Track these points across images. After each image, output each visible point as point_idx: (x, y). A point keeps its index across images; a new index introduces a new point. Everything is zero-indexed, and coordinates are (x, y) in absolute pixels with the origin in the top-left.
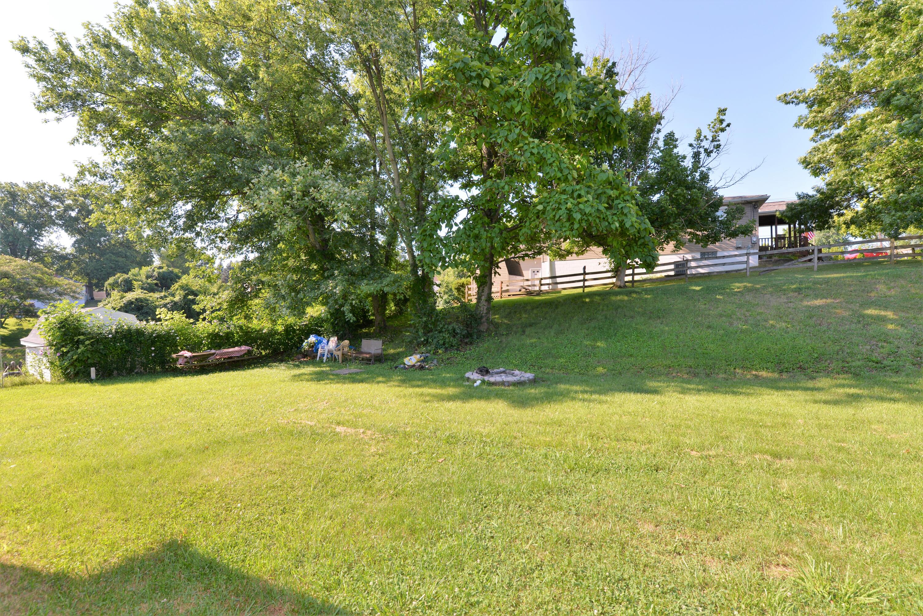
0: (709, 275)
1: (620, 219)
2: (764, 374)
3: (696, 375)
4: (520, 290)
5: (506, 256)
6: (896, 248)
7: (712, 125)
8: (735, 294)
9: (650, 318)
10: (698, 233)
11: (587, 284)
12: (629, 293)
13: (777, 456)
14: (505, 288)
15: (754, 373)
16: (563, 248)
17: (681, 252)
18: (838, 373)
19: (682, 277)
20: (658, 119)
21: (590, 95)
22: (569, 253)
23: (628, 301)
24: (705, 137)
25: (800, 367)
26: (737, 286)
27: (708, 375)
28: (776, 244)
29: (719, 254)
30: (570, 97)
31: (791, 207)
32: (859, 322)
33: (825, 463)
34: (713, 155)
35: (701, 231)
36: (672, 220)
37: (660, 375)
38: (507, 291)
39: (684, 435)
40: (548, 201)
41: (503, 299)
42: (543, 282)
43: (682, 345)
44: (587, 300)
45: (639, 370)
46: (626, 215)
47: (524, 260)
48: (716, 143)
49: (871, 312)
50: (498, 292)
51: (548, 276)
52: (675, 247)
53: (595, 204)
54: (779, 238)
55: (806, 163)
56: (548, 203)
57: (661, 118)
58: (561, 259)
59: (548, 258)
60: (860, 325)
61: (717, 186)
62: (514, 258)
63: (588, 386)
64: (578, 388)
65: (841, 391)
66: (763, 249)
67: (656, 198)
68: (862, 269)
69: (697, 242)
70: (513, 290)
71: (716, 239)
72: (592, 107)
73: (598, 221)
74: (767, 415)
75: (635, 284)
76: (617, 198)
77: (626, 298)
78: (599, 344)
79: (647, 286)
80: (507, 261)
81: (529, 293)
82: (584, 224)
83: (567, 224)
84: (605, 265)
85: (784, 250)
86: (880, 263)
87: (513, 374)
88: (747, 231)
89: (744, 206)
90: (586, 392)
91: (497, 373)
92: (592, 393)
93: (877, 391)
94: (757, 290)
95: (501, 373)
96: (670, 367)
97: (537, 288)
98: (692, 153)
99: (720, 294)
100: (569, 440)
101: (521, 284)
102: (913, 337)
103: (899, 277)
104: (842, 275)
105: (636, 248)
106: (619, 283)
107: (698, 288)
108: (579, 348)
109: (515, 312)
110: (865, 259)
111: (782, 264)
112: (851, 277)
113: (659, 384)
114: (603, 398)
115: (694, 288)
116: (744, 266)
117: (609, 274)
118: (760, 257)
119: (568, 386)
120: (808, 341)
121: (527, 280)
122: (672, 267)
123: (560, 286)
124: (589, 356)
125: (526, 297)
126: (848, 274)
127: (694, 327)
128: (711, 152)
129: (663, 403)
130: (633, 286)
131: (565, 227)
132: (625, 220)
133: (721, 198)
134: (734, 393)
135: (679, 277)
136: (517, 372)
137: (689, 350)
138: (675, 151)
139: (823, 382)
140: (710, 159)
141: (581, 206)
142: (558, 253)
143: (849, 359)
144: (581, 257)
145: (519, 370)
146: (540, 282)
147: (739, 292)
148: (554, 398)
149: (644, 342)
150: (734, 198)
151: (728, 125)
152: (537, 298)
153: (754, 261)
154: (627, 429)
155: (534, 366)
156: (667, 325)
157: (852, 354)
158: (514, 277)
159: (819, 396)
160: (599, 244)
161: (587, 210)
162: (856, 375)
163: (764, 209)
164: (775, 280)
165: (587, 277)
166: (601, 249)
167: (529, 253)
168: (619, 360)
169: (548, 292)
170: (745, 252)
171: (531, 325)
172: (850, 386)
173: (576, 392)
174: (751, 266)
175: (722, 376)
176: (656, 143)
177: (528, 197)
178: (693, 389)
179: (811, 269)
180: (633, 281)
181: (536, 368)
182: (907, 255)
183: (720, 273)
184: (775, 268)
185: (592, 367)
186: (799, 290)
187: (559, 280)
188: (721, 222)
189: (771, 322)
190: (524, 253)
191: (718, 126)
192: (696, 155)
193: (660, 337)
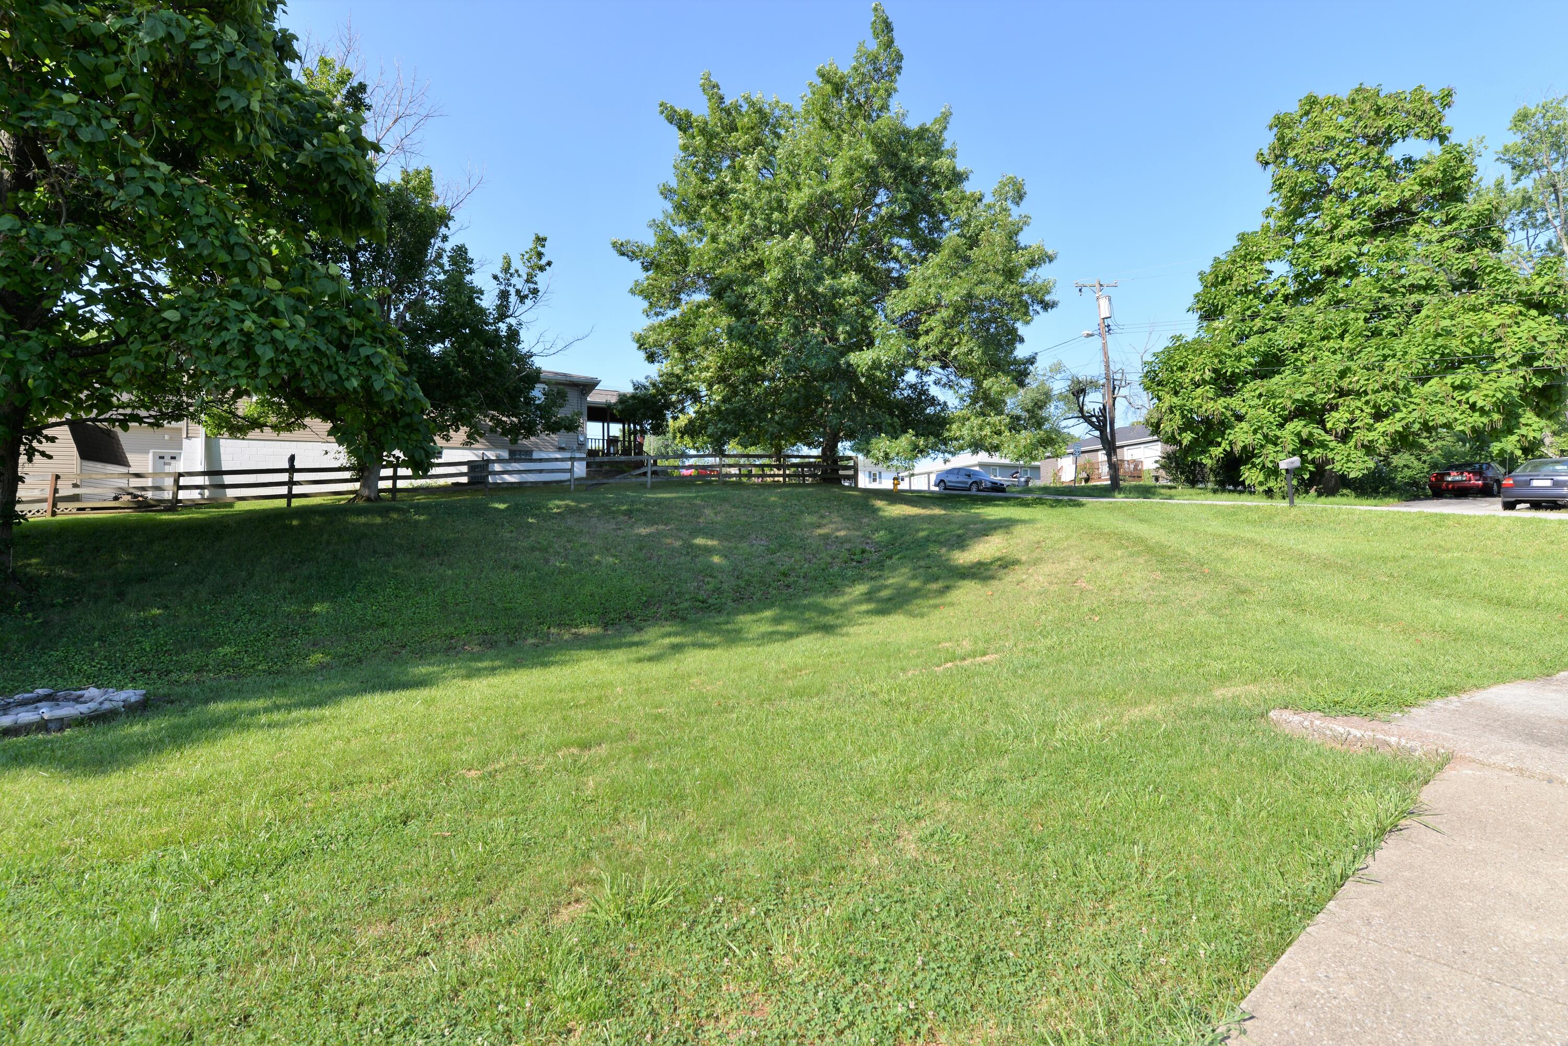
0: (520, 486)
1: (365, 374)
2: (585, 630)
3: (493, 645)
4: (116, 498)
5: (73, 414)
6: (724, 466)
7: (527, 256)
8: (553, 516)
9: (422, 555)
10: (504, 419)
11: (296, 490)
12: (384, 512)
13: (585, 746)
14: (65, 490)
15: (573, 630)
16: (240, 413)
17: (477, 445)
18: (666, 620)
19: (480, 486)
20: (444, 218)
21: (308, 122)
22: (255, 424)
23: (381, 525)
24: (517, 271)
25: (628, 617)
26: (556, 505)
27: (511, 643)
28: (608, 449)
29: (536, 455)
30: (256, 106)
31: (623, 399)
32: (688, 553)
33: (640, 738)
34: (529, 302)
35: (508, 416)
36: (463, 392)
37: (434, 652)
38: (75, 498)
39: (459, 748)
40: (196, 306)
41: (58, 518)
42: (183, 481)
43: (473, 598)
44: (295, 523)
45: (398, 649)
46: (377, 369)
47: (125, 428)
48: (532, 286)
49: (699, 541)
50: (44, 500)
51: (201, 468)
52: (468, 436)
53: (310, 335)
54: (612, 441)
55: (641, 343)
56: (193, 310)
57: (450, 218)
58: (233, 436)
59: (201, 430)
60: (689, 558)
61: (534, 351)
62: (94, 420)
63: (284, 696)
64: (260, 703)
65: (667, 641)
66: (592, 453)
67: (436, 349)
68: (694, 490)
69: (504, 434)
70: (90, 498)
71: (530, 431)
72: (307, 145)
73: (315, 369)
74: (582, 688)
75: (399, 495)
76: (359, 333)
77: (378, 520)
78: (316, 608)
79: (420, 499)
80: (77, 428)
81: (143, 505)
82: (283, 371)
83: (243, 364)
84: (337, 456)
85: (617, 458)
86: (710, 482)
87: (78, 700)
88: (572, 426)
89: (567, 389)
90: (277, 708)
91: (24, 703)
92: (289, 708)
93: (701, 636)
94: (581, 511)
95: (39, 699)
96: (452, 638)
97: (168, 495)
98: (497, 291)
99: (533, 516)
100: (224, 815)
101: (123, 483)
102: (734, 570)
103: (724, 500)
104: (674, 495)
105: (395, 431)
106: (366, 493)
107: (502, 506)
108: (269, 622)
109: (98, 549)
110: (698, 477)
111: (613, 477)
112: (682, 498)
113: (431, 669)
114: (315, 712)
115: (497, 505)
116: (566, 476)
117: (347, 475)
118: (588, 465)
119: (235, 704)
120: (637, 581)
121: (138, 475)
122: (464, 469)
123: (231, 493)
124: (295, 633)
125: (134, 515)
126: (680, 495)
127: (493, 569)
128: (526, 297)
129: (433, 700)
130: (394, 499)
131: (237, 368)
132: (374, 377)
133: (538, 371)
134: (545, 665)
135: (475, 487)
136: (92, 692)
137: (484, 605)
138: (468, 278)
139: (651, 633)
140: (525, 307)
141: (278, 334)
142: (228, 421)
143: (677, 601)
144: (284, 435)
145: (98, 687)
146: (177, 481)
147: (559, 514)
148: (195, 735)
149: (408, 598)
150: (557, 374)
151: (549, 264)
152: (165, 517)
153: (580, 469)
154: (355, 764)
155: (147, 672)
156: (450, 567)
157: (680, 594)
158: (99, 465)
159: (644, 652)
160: (325, 417)
161: (292, 344)
162: (684, 619)
163: (594, 398)
164: (604, 499)
165: (297, 477)
166: (329, 425)
167: (143, 413)
168: (359, 635)
169: (195, 505)
170: (568, 455)
171: (142, 579)
172: (676, 634)
173: (253, 713)
174: (576, 476)
175: (531, 641)
176: (439, 256)
177: (145, 286)
178: (485, 669)
179: (643, 485)
180: (394, 490)
181: (154, 675)
182: (735, 475)
183: (535, 484)
184: (605, 481)
185: (299, 655)
186: (629, 513)
187: (228, 480)
188: (538, 407)
189: (597, 557)
190: (128, 411)
191: (535, 259)
192: (504, 295)
193: (438, 587)
